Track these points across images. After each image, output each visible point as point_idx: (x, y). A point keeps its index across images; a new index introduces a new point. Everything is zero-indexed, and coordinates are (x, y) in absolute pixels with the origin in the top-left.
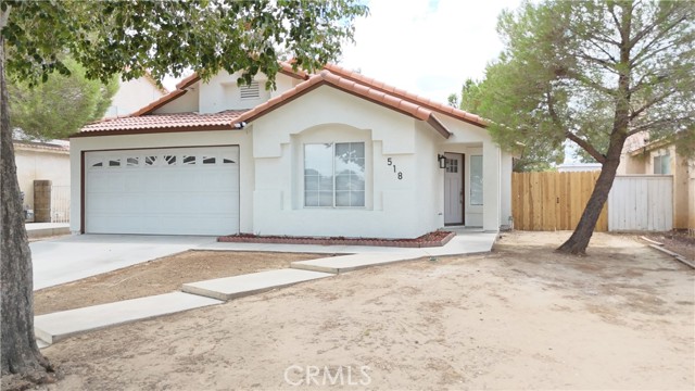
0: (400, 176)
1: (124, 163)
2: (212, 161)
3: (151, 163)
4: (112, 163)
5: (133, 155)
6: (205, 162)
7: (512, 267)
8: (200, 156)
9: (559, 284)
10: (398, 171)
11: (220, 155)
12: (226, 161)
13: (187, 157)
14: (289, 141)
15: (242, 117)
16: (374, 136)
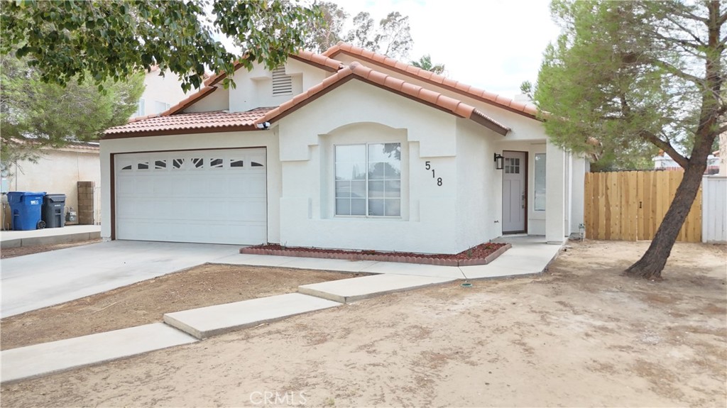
1: (152, 166)
2: (240, 164)
3: (178, 166)
4: (141, 166)
5: (160, 157)
6: (233, 165)
7: (559, 298)
8: (227, 158)
9: (611, 325)
10: (436, 177)
11: (247, 158)
12: (254, 164)
13: (215, 159)
14: (317, 143)
15: (265, 117)
16: (410, 137)
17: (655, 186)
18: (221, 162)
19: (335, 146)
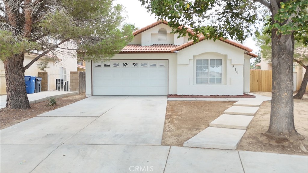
0: (237, 72)
1: (112, 65)
2: (155, 65)
3: (126, 66)
4: (106, 66)
6: (151, 66)
8: (149, 63)
11: (158, 63)
13: (143, 63)
14: (193, 59)
15: (176, 49)
16: (228, 57)
18: (146, 64)
19: (197, 60)
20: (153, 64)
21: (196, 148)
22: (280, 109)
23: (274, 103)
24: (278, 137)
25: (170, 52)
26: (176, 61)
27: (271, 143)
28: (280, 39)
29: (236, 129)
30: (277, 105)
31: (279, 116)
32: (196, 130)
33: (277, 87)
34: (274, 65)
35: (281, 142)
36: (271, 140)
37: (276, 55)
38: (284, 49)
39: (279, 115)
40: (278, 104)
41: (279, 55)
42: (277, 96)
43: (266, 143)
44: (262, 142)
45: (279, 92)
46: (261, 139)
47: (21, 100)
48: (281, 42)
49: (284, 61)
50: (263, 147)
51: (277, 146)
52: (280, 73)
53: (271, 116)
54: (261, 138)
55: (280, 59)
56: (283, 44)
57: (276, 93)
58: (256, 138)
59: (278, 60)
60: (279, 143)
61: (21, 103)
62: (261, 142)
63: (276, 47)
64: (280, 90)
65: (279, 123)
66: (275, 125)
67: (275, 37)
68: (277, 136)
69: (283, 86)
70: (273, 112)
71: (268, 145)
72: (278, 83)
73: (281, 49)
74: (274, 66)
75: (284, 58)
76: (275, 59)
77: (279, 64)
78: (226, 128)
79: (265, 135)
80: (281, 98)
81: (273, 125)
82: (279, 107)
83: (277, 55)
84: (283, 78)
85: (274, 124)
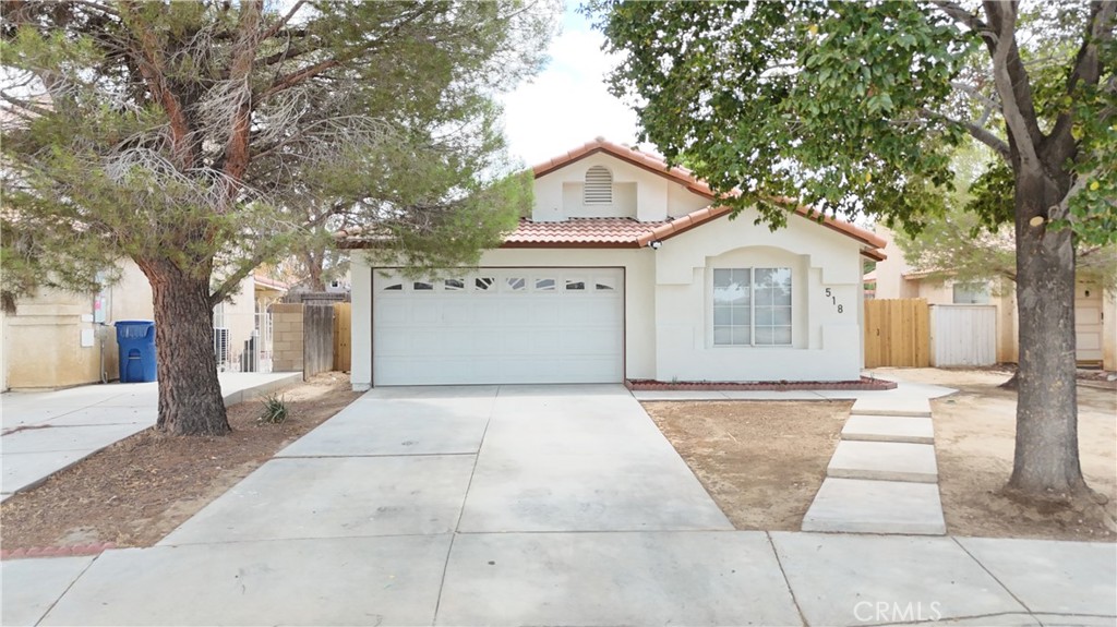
0: (840, 309)
1: (439, 285)
2: (579, 286)
4: (421, 286)
6: (570, 287)
8: (562, 279)
10: (837, 304)
11: (591, 279)
12: (600, 287)
13: (542, 280)
14: (704, 265)
15: (654, 235)
16: (814, 263)
17: (890, 313)
18: (552, 282)
19: (715, 270)
20: (575, 281)
21: (838, 532)
22: (1043, 425)
23: (1027, 407)
24: (1044, 498)
25: (635, 245)
26: (651, 272)
27: (1027, 515)
28: (1041, 239)
29: (906, 481)
30: (1038, 412)
31: (1042, 444)
32: (798, 488)
33: (1034, 365)
34: (1026, 305)
35: (1053, 513)
36: (1024, 507)
37: (1030, 281)
38: (1052, 267)
39: (1041, 441)
40: (1039, 409)
41: (1039, 280)
42: (1035, 389)
43: (1014, 515)
44: (1003, 514)
45: (1041, 378)
46: (995, 506)
47: (208, 406)
48: (1047, 246)
49: (1053, 297)
50: (1010, 527)
51: (1045, 522)
52: (1042, 328)
53: (1019, 444)
54: (996, 503)
55: (1042, 291)
56: (1052, 253)
57: (1034, 382)
58: (981, 504)
59: (1036, 295)
60: (1049, 513)
61: (208, 414)
62: (1000, 514)
63: (1031, 259)
64: (1042, 374)
65: (1042, 462)
66: (1033, 466)
67: (1028, 234)
68: (1041, 497)
69: (1052, 361)
70: (1024, 431)
71: (1020, 521)
72: (1036, 354)
73: (1045, 266)
74: (1025, 309)
75: (1052, 289)
76: (1029, 290)
77: (1041, 304)
78: (876, 479)
79: (1005, 496)
80: (1048, 393)
81: (1026, 467)
82: (1041, 419)
83: (1035, 281)
84: (1050, 341)
85: (1029, 465)
